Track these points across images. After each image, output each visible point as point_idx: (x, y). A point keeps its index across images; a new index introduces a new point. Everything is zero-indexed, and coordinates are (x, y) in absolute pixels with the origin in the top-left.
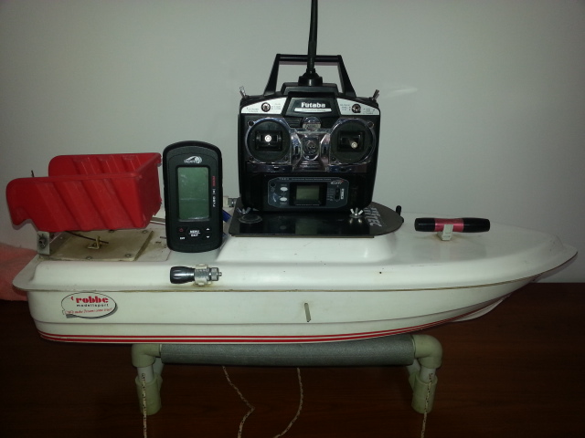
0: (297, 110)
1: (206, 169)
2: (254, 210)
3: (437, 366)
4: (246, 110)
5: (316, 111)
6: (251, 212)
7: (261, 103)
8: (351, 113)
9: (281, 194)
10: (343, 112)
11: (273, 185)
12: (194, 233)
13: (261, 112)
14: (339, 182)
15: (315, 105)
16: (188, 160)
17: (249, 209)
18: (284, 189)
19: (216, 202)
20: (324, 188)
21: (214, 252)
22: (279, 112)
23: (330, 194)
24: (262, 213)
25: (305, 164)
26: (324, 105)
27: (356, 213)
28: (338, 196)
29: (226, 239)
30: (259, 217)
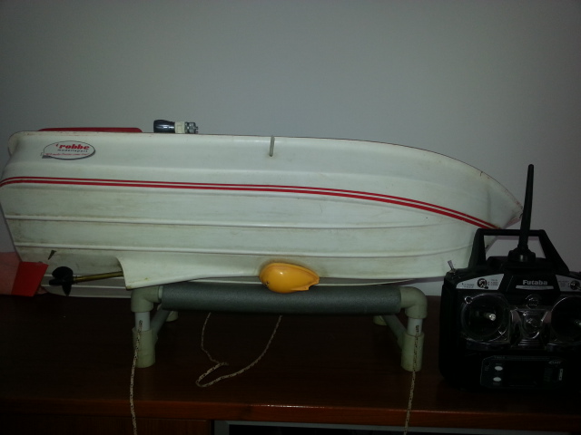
0: (518, 287)
3: (424, 317)
4: (461, 286)
5: (538, 288)
7: (477, 279)
8: (570, 290)
9: (494, 373)
10: (562, 289)
11: (487, 364)
13: (476, 287)
14: (558, 362)
15: (537, 283)
18: (499, 368)
22: (497, 288)
23: (548, 373)
25: (524, 343)
26: (546, 283)
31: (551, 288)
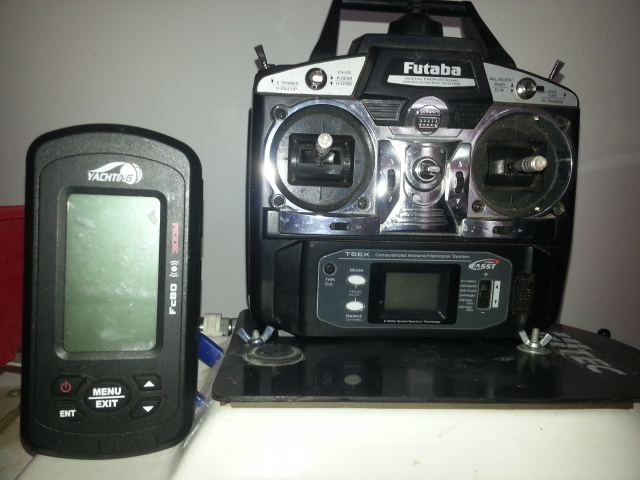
0: (393, 79)
1: (155, 203)
2: (282, 333)
4: (266, 85)
5: (441, 85)
6: (274, 337)
7: (305, 70)
8: (517, 99)
9: (348, 292)
11: (330, 270)
12: (106, 397)
13: (303, 89)
14: (489, 265)
15: (435, 69)
16: (100, 174)
17: (270, 330)
18: (357, 280)
19: (180, 299)
20: (451, 276)
21: (166, 455)
22: (348, 91)
23: (468, 292)
24: (302, 341)
26: (458, 70)
27: (533, 344)
28: (484, 299)
29: (205, 413)
30: (296, 351)
31: (469, 82)
